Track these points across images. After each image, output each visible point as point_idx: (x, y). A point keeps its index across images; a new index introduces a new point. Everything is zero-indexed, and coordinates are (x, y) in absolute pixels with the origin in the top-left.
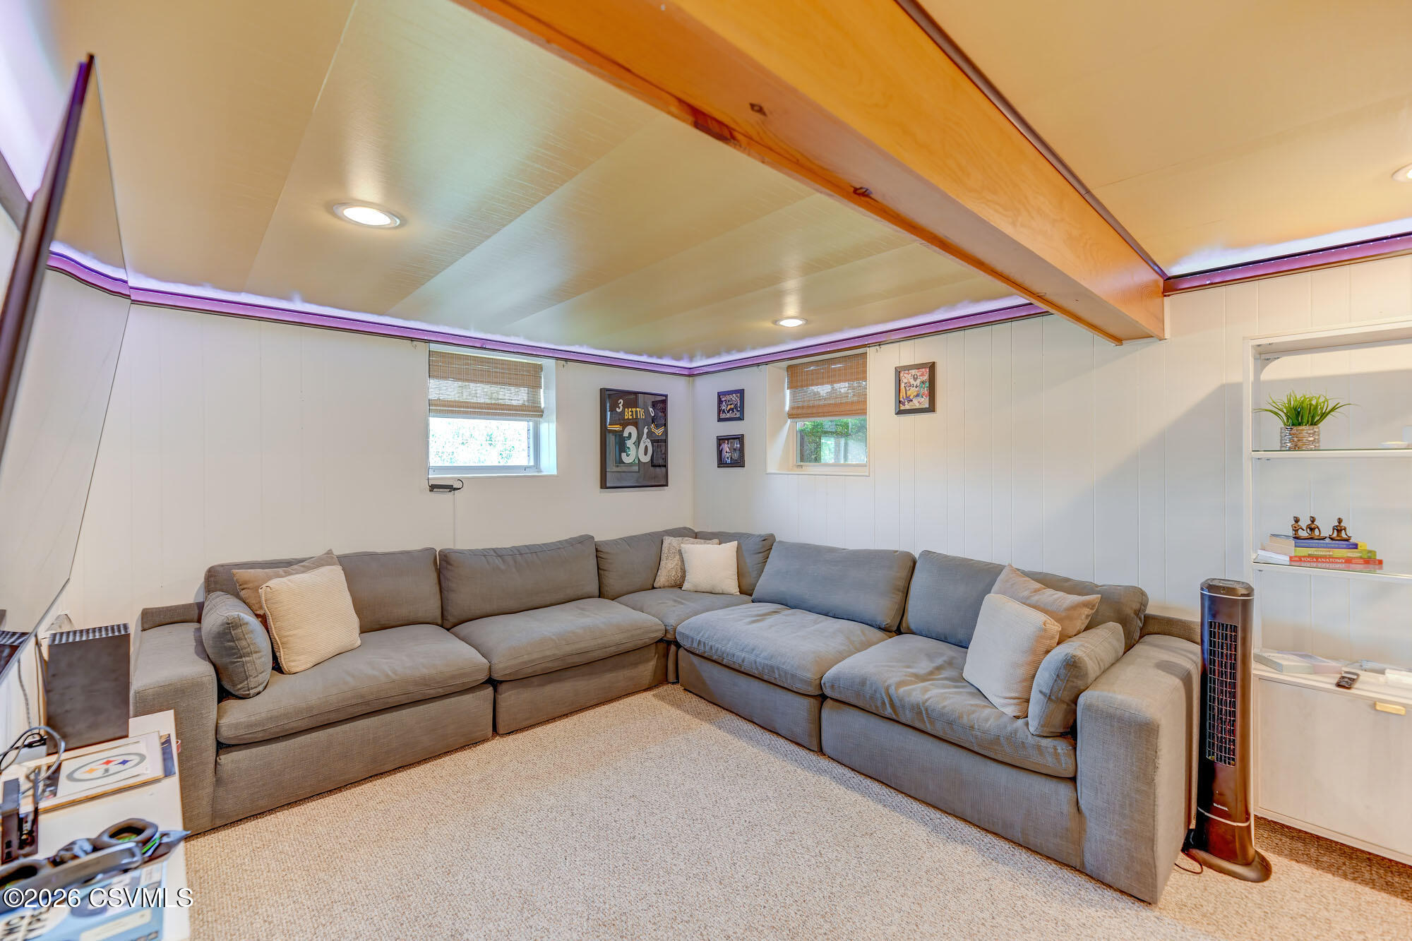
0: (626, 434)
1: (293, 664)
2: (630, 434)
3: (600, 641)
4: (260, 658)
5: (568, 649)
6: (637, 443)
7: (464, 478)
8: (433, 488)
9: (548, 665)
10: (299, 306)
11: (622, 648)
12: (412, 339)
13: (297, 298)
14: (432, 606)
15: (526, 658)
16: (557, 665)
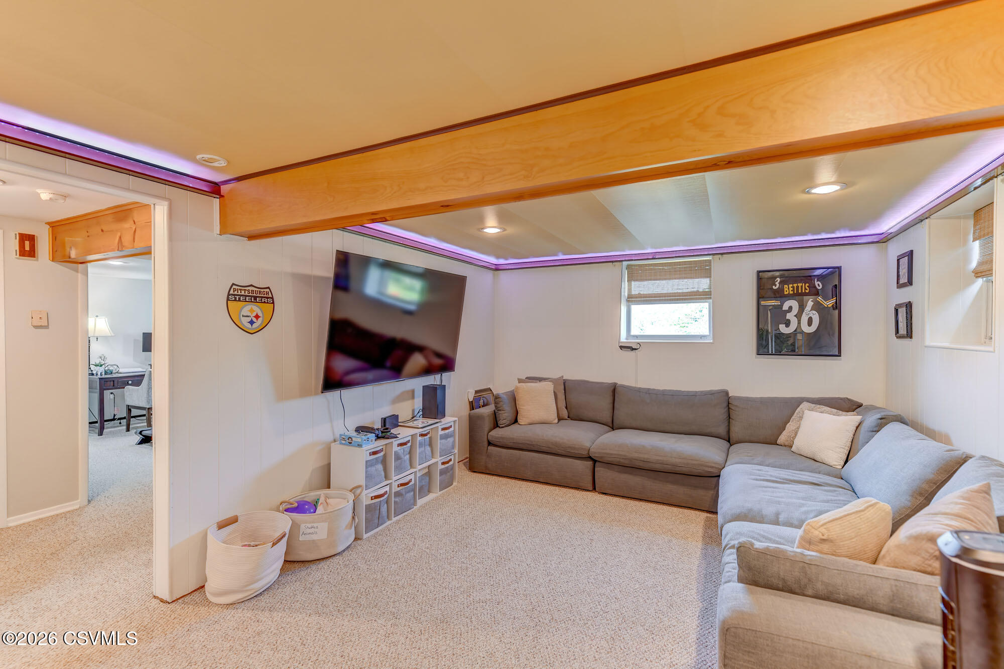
0: (785, 307)
1: (521, 421)
2: (791, 308)
3: (660, 458)
4: (505, 413)
5: (636, 455)
6: (799, 316)
7: (642, 342)
8: (621, 347)
9: (622, 461)
10: (561, 257)
11: (678, 469)
12: (612, 262)
13: (560, 254)
14: (606, 416)
15: (608, 451)
16: (627, 462)
